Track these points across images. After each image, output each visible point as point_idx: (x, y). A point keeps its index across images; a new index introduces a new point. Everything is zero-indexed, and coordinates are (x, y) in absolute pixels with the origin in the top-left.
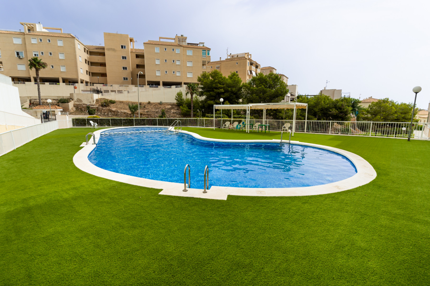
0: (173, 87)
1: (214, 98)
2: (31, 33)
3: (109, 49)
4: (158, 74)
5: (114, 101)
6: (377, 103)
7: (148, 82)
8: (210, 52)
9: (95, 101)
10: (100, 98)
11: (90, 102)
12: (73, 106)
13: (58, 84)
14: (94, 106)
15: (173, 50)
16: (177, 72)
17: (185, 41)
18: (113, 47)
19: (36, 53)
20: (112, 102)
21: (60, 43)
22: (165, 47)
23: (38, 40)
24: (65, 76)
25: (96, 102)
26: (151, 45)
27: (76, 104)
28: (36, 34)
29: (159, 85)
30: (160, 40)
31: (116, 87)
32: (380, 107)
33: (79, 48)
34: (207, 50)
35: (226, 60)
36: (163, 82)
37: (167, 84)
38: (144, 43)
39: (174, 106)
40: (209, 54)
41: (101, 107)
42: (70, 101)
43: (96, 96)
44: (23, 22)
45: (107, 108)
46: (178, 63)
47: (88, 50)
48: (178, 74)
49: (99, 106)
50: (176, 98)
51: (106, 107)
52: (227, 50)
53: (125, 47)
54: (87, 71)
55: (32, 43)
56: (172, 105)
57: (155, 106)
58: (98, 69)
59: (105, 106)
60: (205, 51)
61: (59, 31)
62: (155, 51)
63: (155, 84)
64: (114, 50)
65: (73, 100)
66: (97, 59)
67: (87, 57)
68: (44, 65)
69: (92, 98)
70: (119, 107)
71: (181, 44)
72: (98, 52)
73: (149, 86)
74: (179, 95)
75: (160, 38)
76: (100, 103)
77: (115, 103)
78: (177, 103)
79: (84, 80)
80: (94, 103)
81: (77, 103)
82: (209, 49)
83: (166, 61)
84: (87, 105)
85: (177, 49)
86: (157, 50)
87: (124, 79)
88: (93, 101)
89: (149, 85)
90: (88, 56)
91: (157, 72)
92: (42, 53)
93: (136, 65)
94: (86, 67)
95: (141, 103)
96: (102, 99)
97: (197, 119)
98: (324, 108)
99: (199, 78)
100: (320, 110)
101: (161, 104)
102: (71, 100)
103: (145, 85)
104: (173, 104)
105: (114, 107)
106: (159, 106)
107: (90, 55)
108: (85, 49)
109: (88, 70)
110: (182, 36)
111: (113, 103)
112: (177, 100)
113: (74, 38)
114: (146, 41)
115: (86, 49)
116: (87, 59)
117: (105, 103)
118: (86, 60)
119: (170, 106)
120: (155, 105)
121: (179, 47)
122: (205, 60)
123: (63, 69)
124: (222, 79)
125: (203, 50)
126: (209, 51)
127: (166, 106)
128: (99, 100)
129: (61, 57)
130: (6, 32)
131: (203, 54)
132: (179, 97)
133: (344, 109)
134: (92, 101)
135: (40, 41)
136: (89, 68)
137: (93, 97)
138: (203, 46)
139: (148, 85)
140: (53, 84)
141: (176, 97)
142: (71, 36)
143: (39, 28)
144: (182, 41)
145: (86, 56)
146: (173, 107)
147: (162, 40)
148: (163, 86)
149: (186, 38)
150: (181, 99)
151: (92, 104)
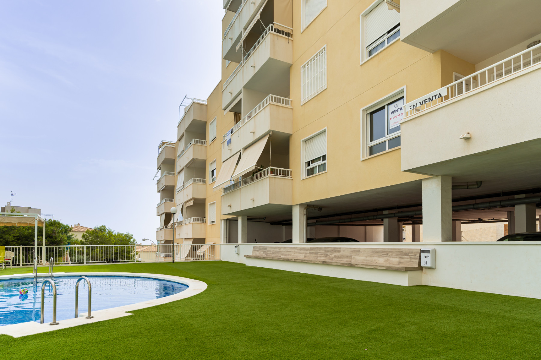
6: (93, 232)
32: (97, 237)
98: (23, 235)
100: (16, 238)
133: (56, 238)
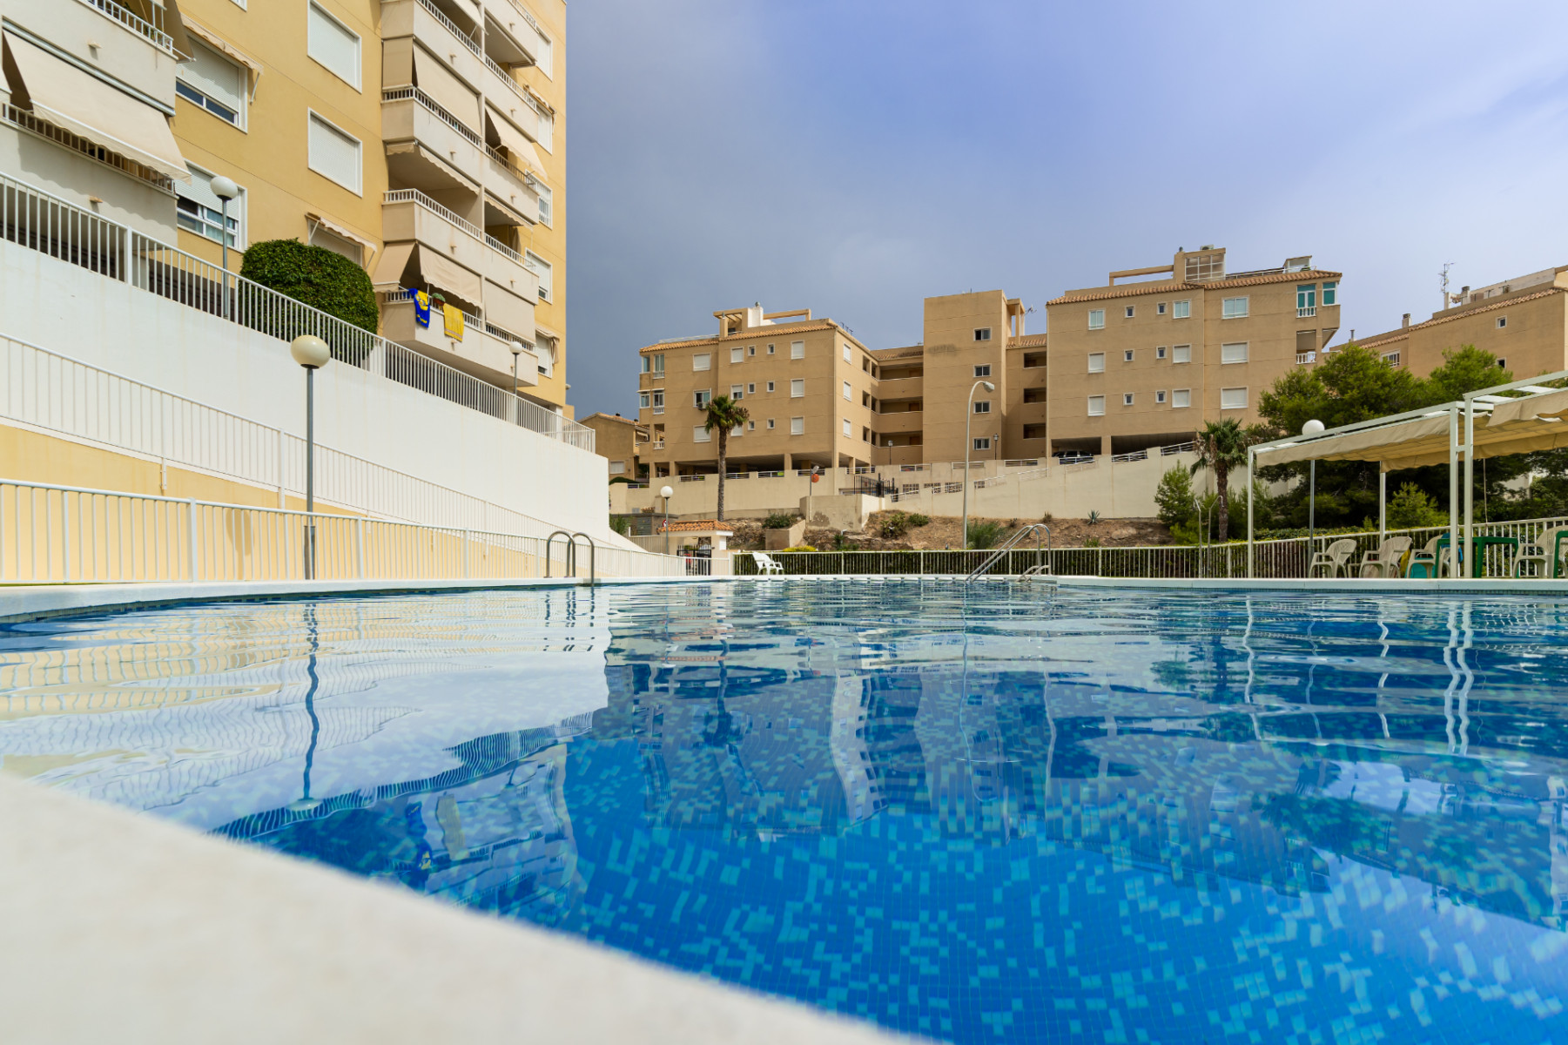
0: (1154, 453)
1: (1339, 479)
2: (737, 335)
3: (936, 350)
4: (1093, 409)
5: (925, 517)
7: (1055, 444)
8: (1340, 291)
9: (865, 521)
10: (884, 508)
11: (851, 524)
12: (801, 537)
13: (780, 473)
14: (860, 538)
15: (1162, 309)
16: (1174, 395)
17: (1217, 267)
18: (948, 342)
19: (738, 390)
20: (918, 522)
21: (797, 352)
22: (1125, 304)
23: (746, 352)
24: (800, 449)
25: (867, 524)
26: (1072, 305)
27: (810, 531)
28: (746, 335)
29: (1099, 452)
30: (1111, 282)
31: (943, 472)
33: (848, 359)
34: (1320, 283)
35: (1436, 316)
36: (1113, 439)
37: (1127, 447)
38: (1048, 304)
39: (1150, 530)
40: (1330, 297)
41: (879, 539)
42: (796, 522)
43: (871, 504)
44: (720, 311)
45: (896, 542)
46: (1179, 357)
47: (876, 363)
48: (1178, 402)
49: (875, 535)
50: (1160, 496)
51: (896, 538)
52: (1444, 275)
53: (987, 332)
54: (865, 430)
55: (733, 362)
56: (1140, 524)
57: (1066, 532)
58: (898, 422)
59: (893, 535)
60: (1312, 286)
61: (803, 318)
62: (1087, 327)
63: (1080, 449)
64: (951, 350)
65: (804, 518)
66: (899, 388)
67: (872, 385)
68: (738, 417)
69: (857, 509)
70: (936, 536)
71: (1198, 280)
72: (906, 365)
73: (1057, 459)
74: (1175, 483)
75: (1113, 276)
76: (878, 527)
77: (927, 523)
78: (1162, 517)
79: (851, 458)
80: (863, 525)
81: (814, 528)
82: (1331, 279)
83: (1129, 356)
84: (839, 532)
85: (1177, 303)
86: (1096, 320)
87: (978, 443)
88: (860, 521)
89: (1060, 455)
90: (876, 381)
91: (1090, 402)
92: (752, 387)
93: (1022, 393)
94: (865, 417)
95: (1015, 520)
96: (886, 512)
97: (1193, 550)
99: (1267, 399)
101: (1093, 521)
102: (799, 518)
103: (1043, 454)
104: (1146, 524)
105: (922, 536)
106: (1085, 530)
107: (881, 378)
108: (868, 360)
109: (869, 426)
110: (1206, 248)
111: (921, 526)
112: (1163, 503)
113: (834, 328)
114: (1058, 296)
115: (872, 360)
116: (869, 392)
117: (895, 524)
118: (865, 396)
119: (1132, 531)
120: (1067, 528)
121: (1188, 292)
122: (1309, 326)
123: (796, 428)
124: (1384, 386)
125: (1300, 288)
126: (1333, 284)
127: (1112, 529)
128: (877, 517)
129: (796, 391)
130: (684, 344)
131: (1301, 304)
132: (1172, 491)
134: (855, 520)
135: (750, 354)
136: (874, 421)
137: (861, 507)
138: (1306, 269)
139: (1054, 455)
140: (768, 475)
141: (1161, 490)
142: (828, 324)
143: (755, 319)
144: (1205, 269)
145: (867, 382)
146: (1143, 532)
147: (1117, 282)
148: (1113, 453)
149: (1221, 254)
150: (1182, 500)
151: (854, 530)
